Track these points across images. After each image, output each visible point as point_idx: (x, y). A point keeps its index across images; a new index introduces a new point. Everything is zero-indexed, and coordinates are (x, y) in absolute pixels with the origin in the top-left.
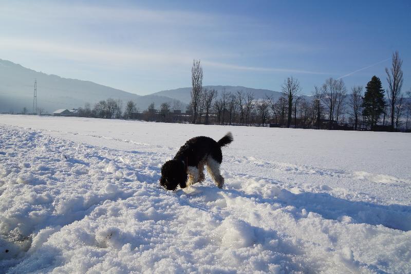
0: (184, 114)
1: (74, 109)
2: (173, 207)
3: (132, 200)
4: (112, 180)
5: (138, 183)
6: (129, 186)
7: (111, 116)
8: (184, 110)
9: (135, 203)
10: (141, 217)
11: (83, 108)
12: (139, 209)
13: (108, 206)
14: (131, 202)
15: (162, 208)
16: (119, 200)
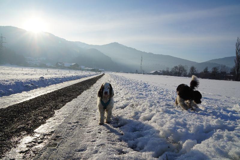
7: (180, 75)
8: (229, 72)
16: (226, 131)
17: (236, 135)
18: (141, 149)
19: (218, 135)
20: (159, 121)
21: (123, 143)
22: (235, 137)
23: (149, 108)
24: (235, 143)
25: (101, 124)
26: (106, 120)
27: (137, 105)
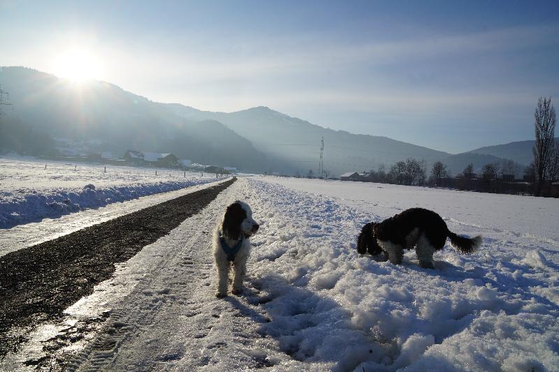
0: (520, 180)
1: (364, 172)
8: (520, 175)
16: (503, 314)
17: (521, 323)
18: (307, 356)
19: (483, 323)
20: (351, 290)
21: (269, 341)
22: (520, 327)
23: (331, 261)
24: (518, 342)
25: (219, 296)
26: (234, 286)
27: (305, 253)
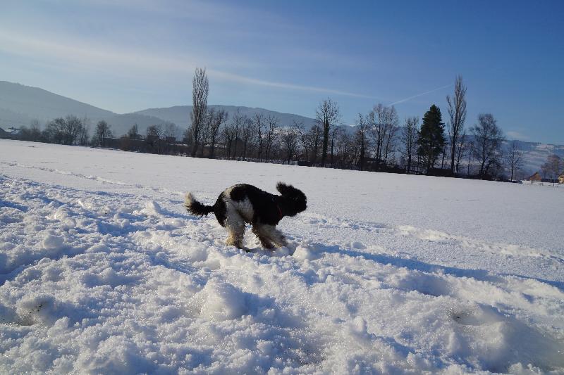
0: (180, 143)
1: (12, 128)
2: (141, 267)
3: (83, 258)
4: (57, 231)
5: (96, 235)
6: (81, 239)
7: (72, 141)
8: (180, 138)
9: (86, 262)
10: (91, 281)
11: (29, 127)
12: (90, 270)
13: (45, 266)
14: (81, 261)
15: (125, 269)
